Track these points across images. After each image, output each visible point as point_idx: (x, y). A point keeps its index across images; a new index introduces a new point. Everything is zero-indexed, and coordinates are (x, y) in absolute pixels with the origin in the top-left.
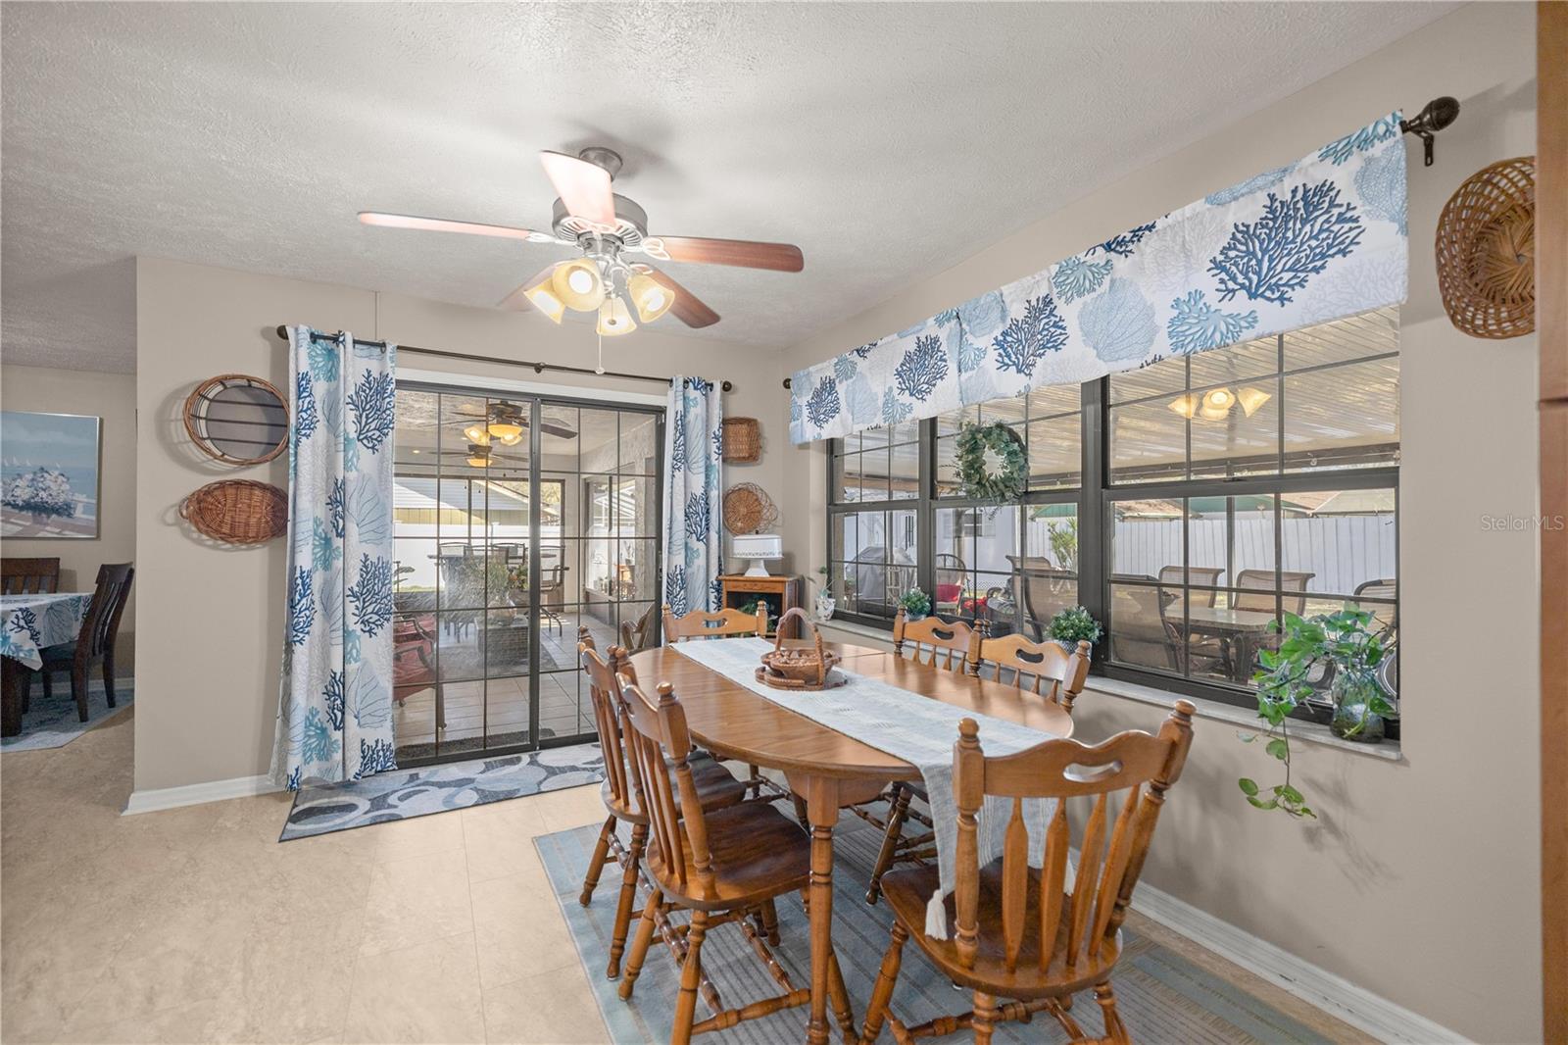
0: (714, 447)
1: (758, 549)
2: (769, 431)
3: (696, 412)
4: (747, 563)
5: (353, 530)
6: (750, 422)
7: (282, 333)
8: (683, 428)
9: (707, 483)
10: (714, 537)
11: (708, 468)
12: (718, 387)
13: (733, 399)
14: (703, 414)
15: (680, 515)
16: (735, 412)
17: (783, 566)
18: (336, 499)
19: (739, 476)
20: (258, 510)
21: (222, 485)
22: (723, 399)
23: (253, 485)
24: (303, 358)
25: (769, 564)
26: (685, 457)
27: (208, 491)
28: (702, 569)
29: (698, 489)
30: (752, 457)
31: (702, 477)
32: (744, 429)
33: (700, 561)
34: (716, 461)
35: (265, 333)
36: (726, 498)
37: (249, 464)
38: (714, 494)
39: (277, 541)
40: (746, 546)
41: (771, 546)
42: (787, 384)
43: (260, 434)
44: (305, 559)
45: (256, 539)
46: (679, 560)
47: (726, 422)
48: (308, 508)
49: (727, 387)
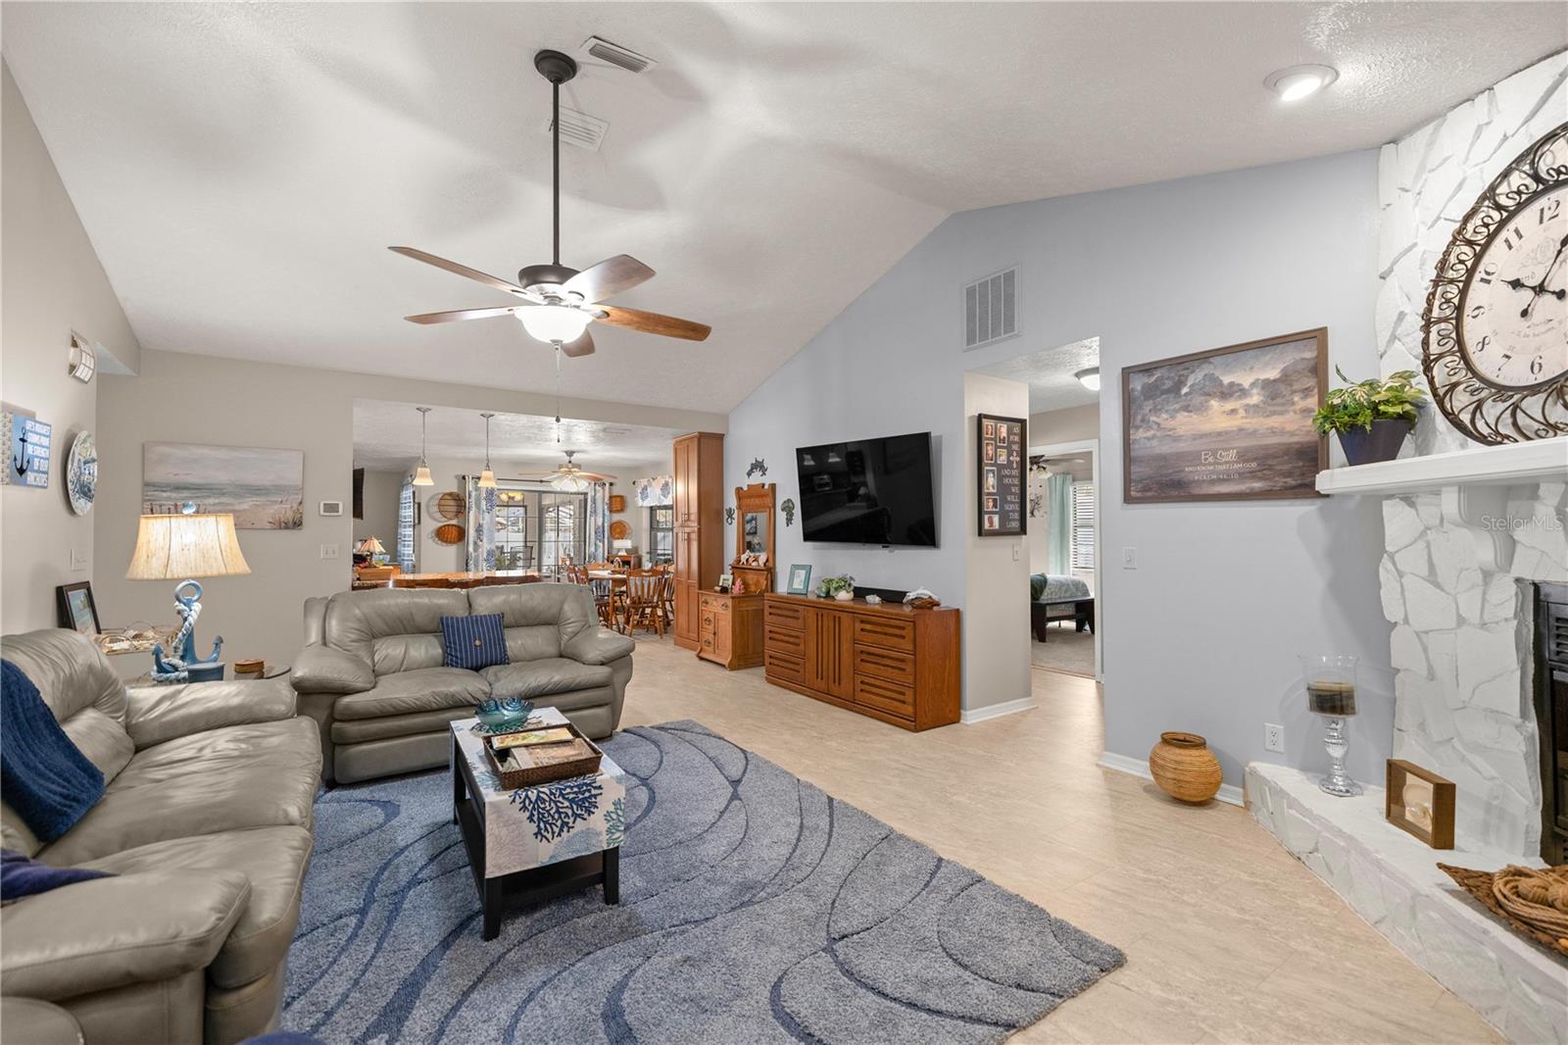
0: (606, 507)
1: (623, 545)
2: (629, 500)
3: (599, 495)
4: (619, 550)
5: (485, 540)
6: (621, 497)
7: (464, 478)
8: (594, 501)
9: (604, 521)
10: (606, 541)
11: (604, 514)
12: (607, 485)
13: (613, 487)
14: (602, 495)
15: (593, 533)
16: (615, 493)
17: (635, 550)
18: (479, 530)
19: (617, 517)
20: (454, 533)
21: (444, 526)
22: (610, 489)
23: (453, 525)
24: (470, 486)
25: (627, 550)
26: (595, 511)
27: (441, 528)
28: (601, 552)
29: (600, 523)
30: (622, 510)
31: (601, 519)
32: (618, 499)
33: (601, 550)
34: (607, 513)
35: (456, 477)
36: (611, 526)
37: (451, 519)
38: (606, 525)
39: (460, 543)
40: (618, 544)
41: (627, 544)
42: (634, 483)
43: (454, 509)
44: (471, 549)
45: (450, 542)
46: (593, 549)
47: (611, 497)
48: (472, 533)
49: (611, 484)
